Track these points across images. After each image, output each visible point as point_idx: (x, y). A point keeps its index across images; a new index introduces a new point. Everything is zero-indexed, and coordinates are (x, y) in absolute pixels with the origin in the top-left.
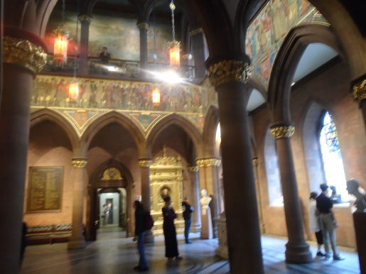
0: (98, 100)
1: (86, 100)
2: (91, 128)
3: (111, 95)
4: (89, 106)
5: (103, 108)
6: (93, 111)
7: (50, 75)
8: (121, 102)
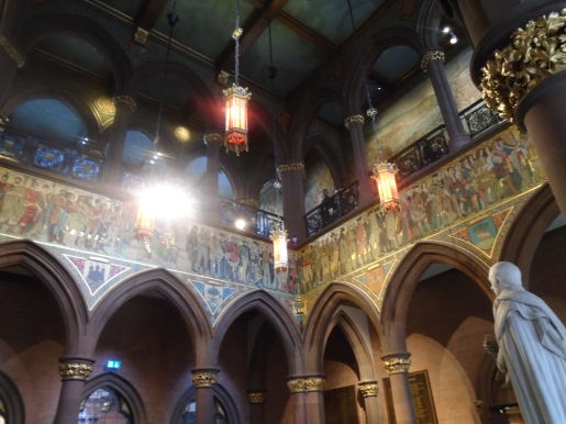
0: (391, 237)
1: (375, 246)
2: (393, 291)
3: (409, 215)
4: (382, 252)
5: (401, 246)
6: (388, 260)
7: (327, 231)
8: (426, 220)
